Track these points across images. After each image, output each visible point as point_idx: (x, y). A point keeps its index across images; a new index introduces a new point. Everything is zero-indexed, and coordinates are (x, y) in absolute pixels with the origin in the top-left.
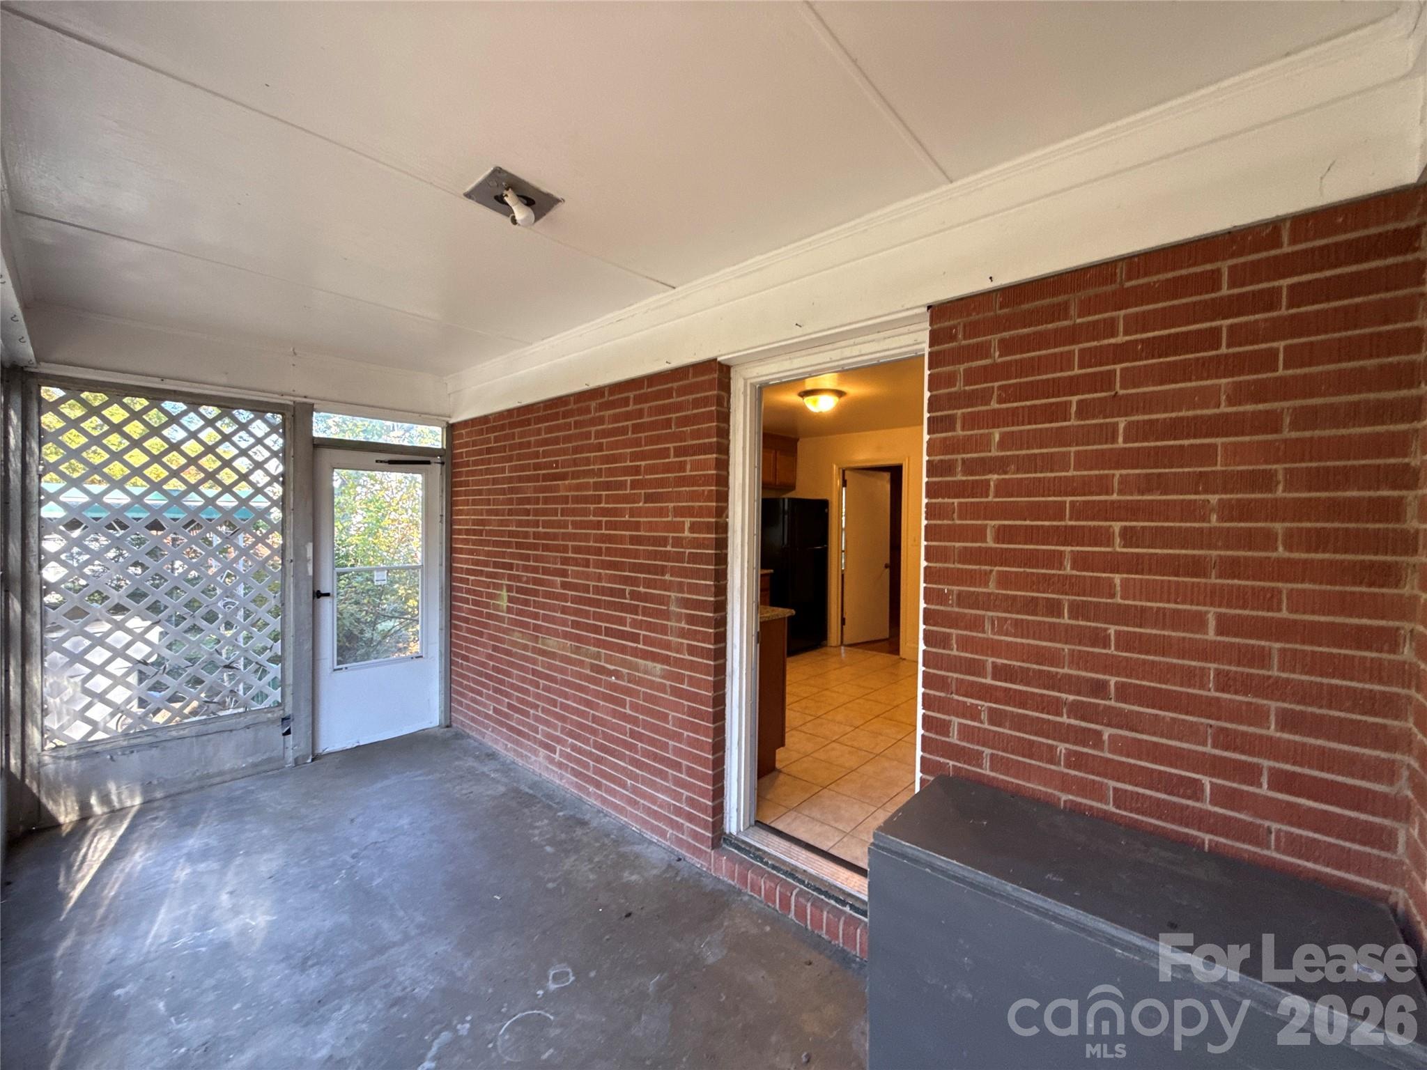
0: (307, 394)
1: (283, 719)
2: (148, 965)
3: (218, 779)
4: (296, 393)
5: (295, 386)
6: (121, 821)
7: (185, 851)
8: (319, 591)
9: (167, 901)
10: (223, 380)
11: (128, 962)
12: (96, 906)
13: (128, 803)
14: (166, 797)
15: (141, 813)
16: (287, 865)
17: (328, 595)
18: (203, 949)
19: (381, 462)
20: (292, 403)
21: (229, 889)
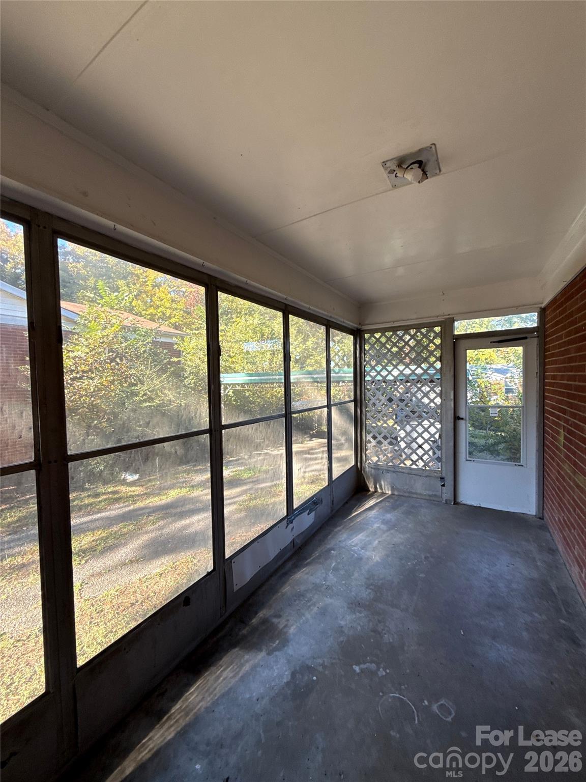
0: (449, 313)
1: (441, 478)
2: (344, 550)
3: (415, 496)
4: (445, 314)
5: (443, 310)
6: (381, 497)
7: (384, 518)
8: (459, 416)
9: (365, 532)
10: (415, 316)
11: (341, 545)
12: (353, 521)
13: (387, 492)
14: (398, 495)
15: (388, 497)
16: (402, 543)
17: (462, 419)
18: (356, 555)
19: (494, 342)
20: (444, 320)
21: (380, 540)
